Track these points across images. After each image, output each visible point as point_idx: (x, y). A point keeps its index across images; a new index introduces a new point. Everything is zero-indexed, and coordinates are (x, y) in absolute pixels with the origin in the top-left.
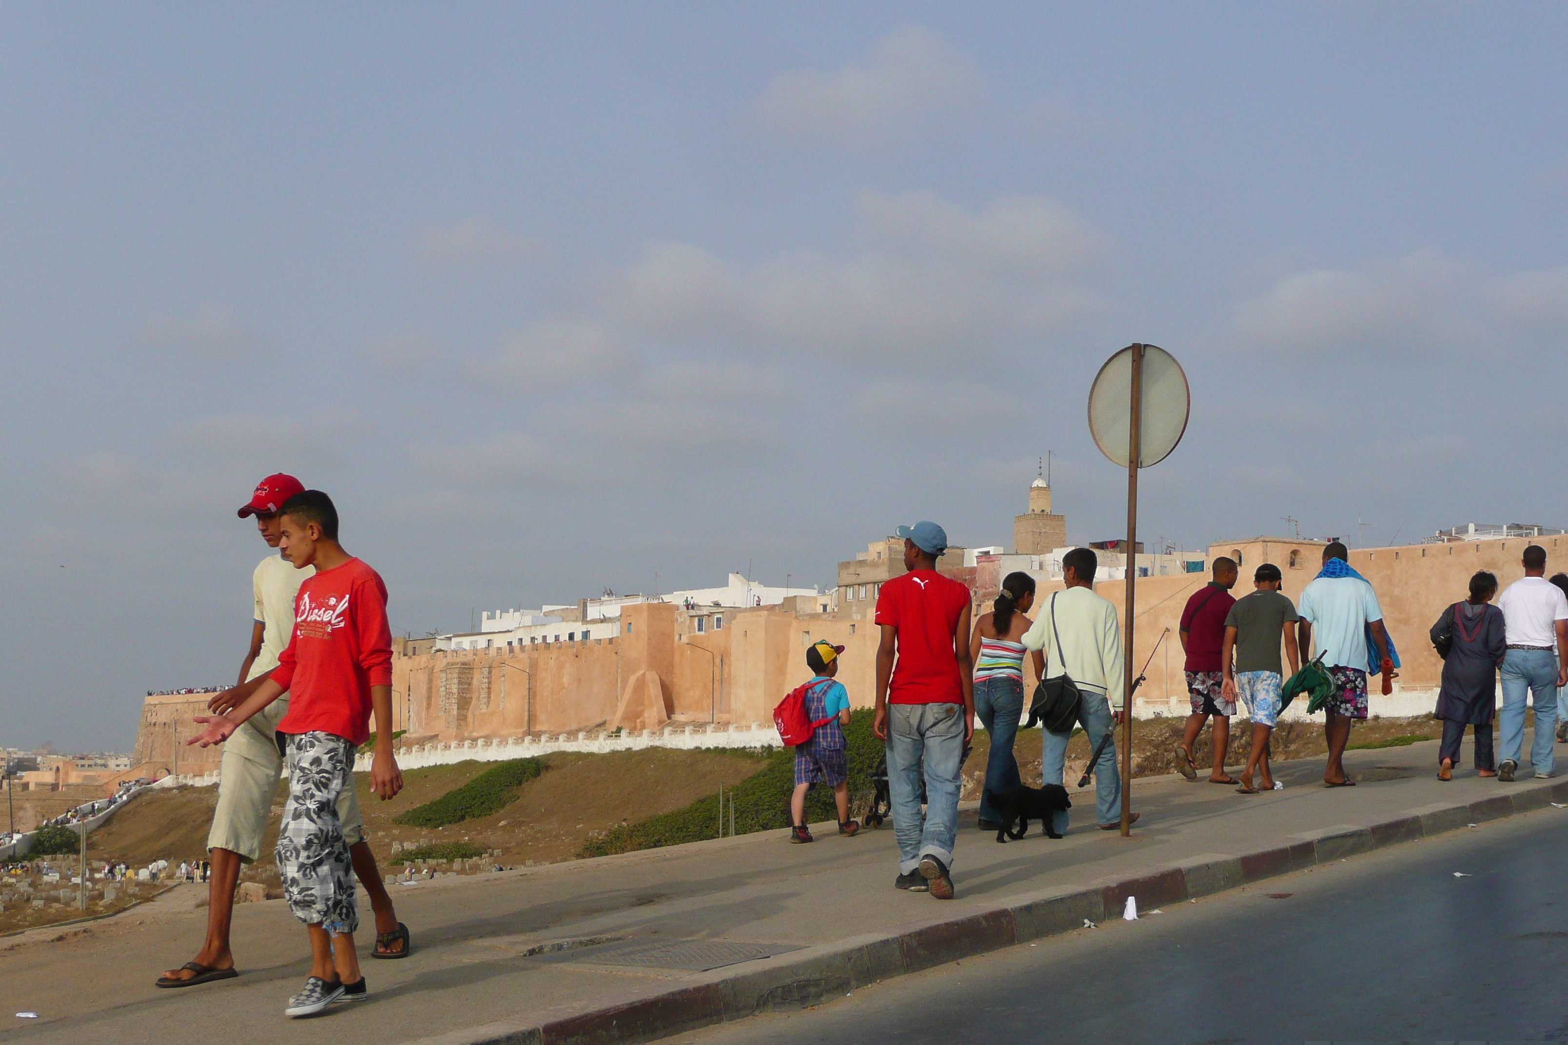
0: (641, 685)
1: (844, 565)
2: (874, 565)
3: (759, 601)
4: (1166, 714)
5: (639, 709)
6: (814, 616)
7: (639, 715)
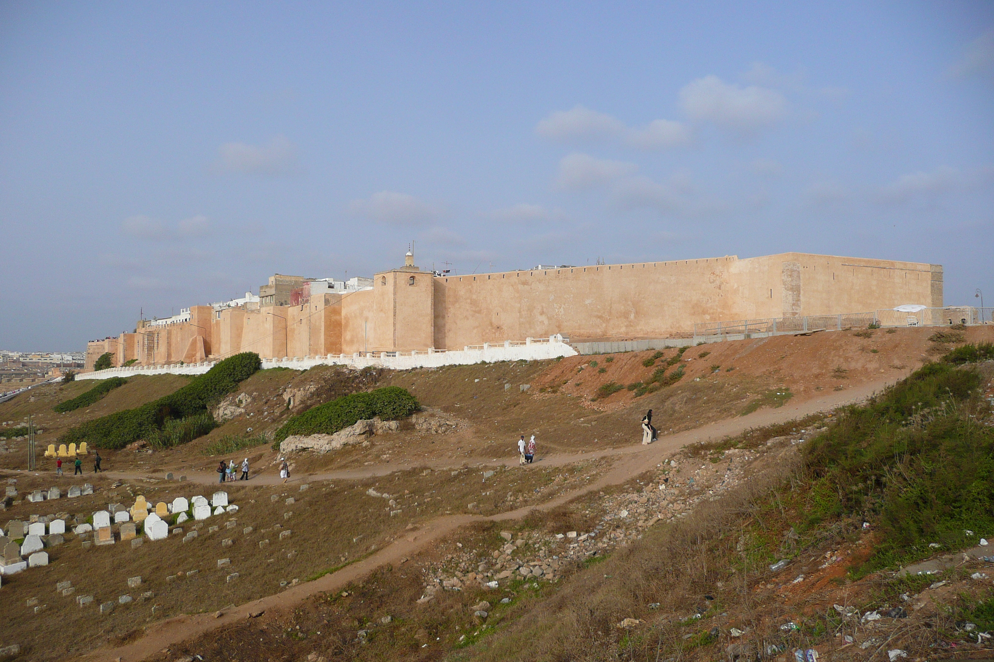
0: (194, 343)
1: (262, 287)
2: (271, 287)
3: (237, 304)
4: (339, 363)
5: (194, 353)
6: (252, 311)
7: (194, 355)
